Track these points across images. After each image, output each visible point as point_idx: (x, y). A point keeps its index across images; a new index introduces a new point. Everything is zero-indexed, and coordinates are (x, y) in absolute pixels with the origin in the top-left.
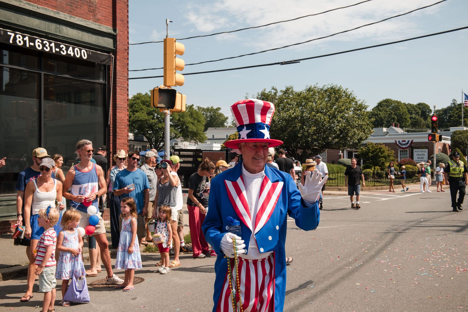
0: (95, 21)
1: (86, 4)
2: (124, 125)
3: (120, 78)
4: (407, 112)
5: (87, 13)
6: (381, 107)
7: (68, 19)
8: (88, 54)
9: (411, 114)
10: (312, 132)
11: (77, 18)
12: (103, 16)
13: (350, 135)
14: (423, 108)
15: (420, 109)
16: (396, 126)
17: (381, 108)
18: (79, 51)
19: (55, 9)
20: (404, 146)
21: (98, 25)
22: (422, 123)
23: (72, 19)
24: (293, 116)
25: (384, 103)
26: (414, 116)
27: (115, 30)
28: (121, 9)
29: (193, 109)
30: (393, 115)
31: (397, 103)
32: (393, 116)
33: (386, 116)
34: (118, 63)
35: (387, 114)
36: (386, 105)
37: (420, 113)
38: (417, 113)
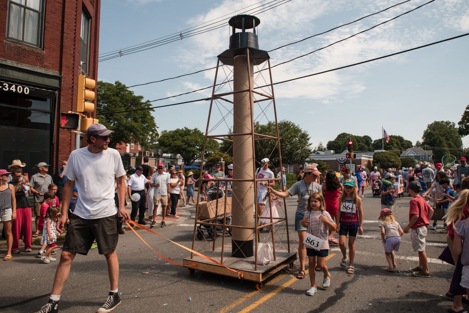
0: (42, 67)
1: (34, 54)
2: (66, 144)
3: (63, 109)
4: (356, 141)
5: (34, 61)
6: (340, 137)
7: (15, 65)
8: (31, 90)
9: (359, 142)
11: (24, 65)
12: (50, 63)
13: (294, 154)
15: (365, 139)
17: (340, 139)
18: (22, 88)
19: (3, 58)
20: (342, 162)
21: (45, 70)
23: (19, 65)
25: (342, 136)
26: (361, 144)
27: (61, 74)
28: (67, 59)
31: (350, 135)
33: (343, 144)
34: (62, 98)
37: (365, 142)
38: (363, 142)
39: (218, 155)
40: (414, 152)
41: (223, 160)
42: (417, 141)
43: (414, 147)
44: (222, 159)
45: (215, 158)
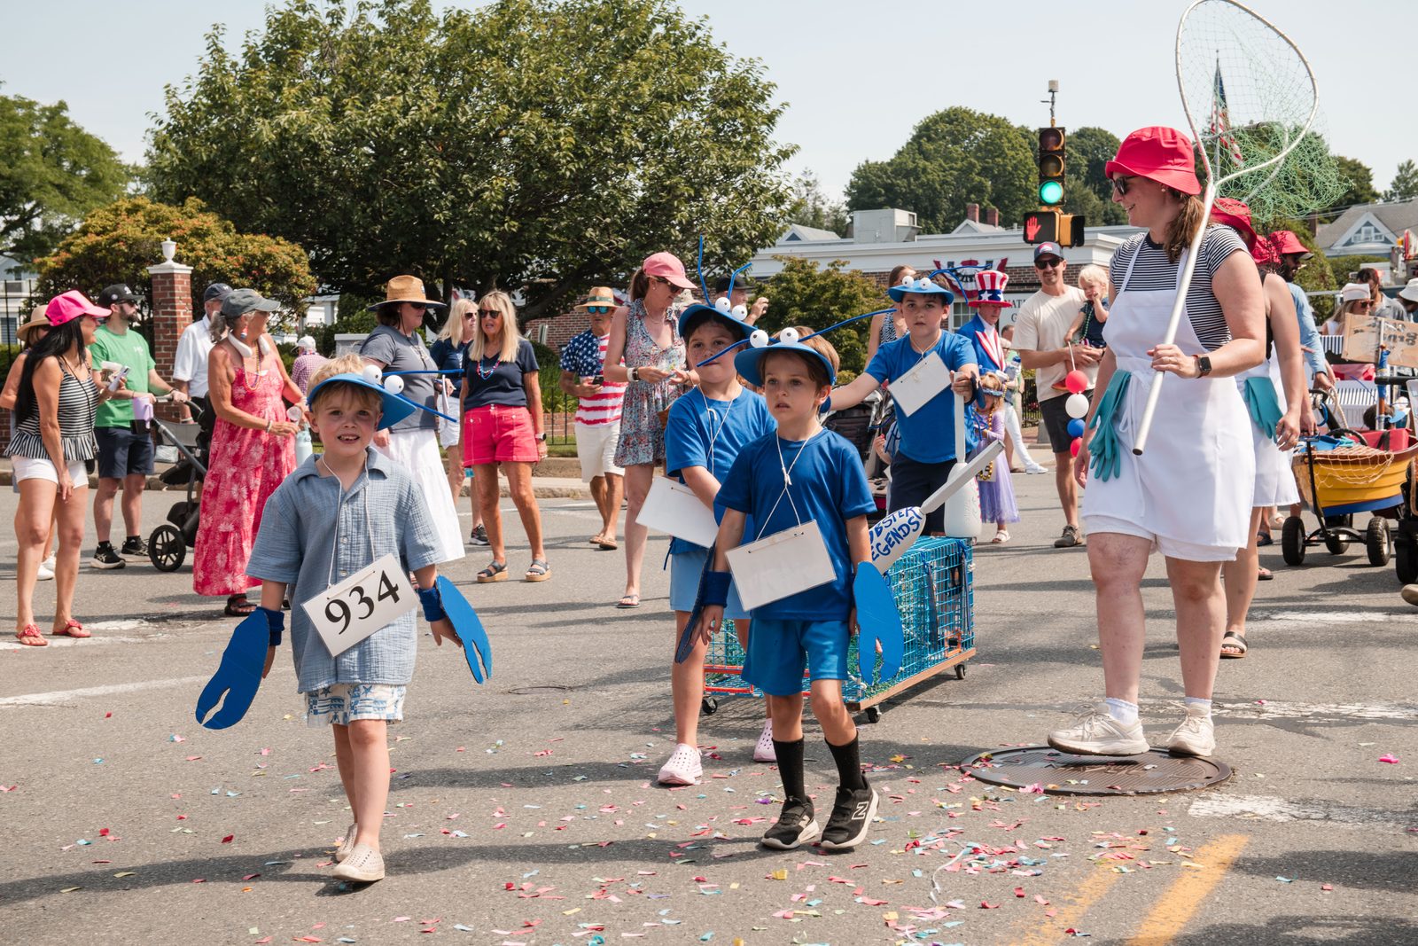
6: (930, 139)
10: (499, 202)
14: (1097, 148)
15: (1084, 152)
16: (985, 218)
17: (929, 147)
22: (1090, 207)
24: (402, 122)
25: (941, 127)
29: (65, 121)
30: (978, 174)
31: (992, 125)
32: (977, 178)
33: (949, 179)
35: (951, 168)
36: (951, 133)
37: (1084, 169)
38: (1073, 170)
39: (140, 216)
40: (1384, 231)
41: (178, 259)
42: (1403, 161)
43: (1380, 202)
44: (170, 248)
45: (117, 240)
